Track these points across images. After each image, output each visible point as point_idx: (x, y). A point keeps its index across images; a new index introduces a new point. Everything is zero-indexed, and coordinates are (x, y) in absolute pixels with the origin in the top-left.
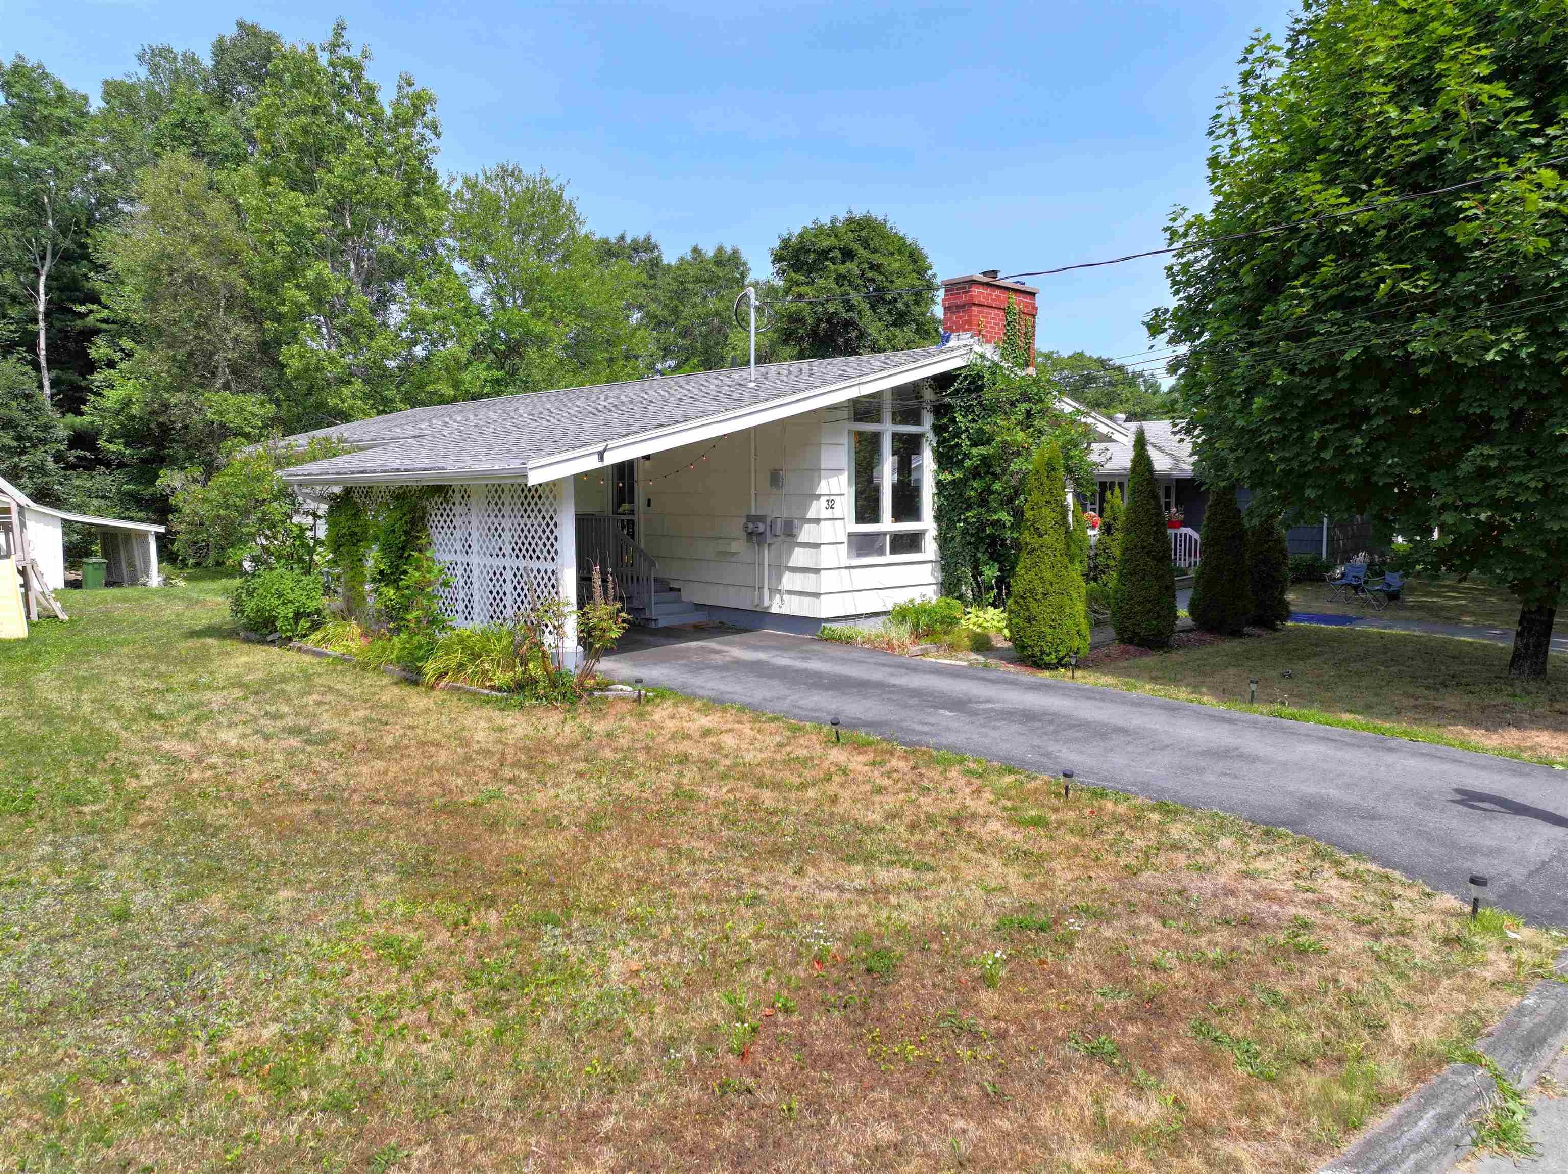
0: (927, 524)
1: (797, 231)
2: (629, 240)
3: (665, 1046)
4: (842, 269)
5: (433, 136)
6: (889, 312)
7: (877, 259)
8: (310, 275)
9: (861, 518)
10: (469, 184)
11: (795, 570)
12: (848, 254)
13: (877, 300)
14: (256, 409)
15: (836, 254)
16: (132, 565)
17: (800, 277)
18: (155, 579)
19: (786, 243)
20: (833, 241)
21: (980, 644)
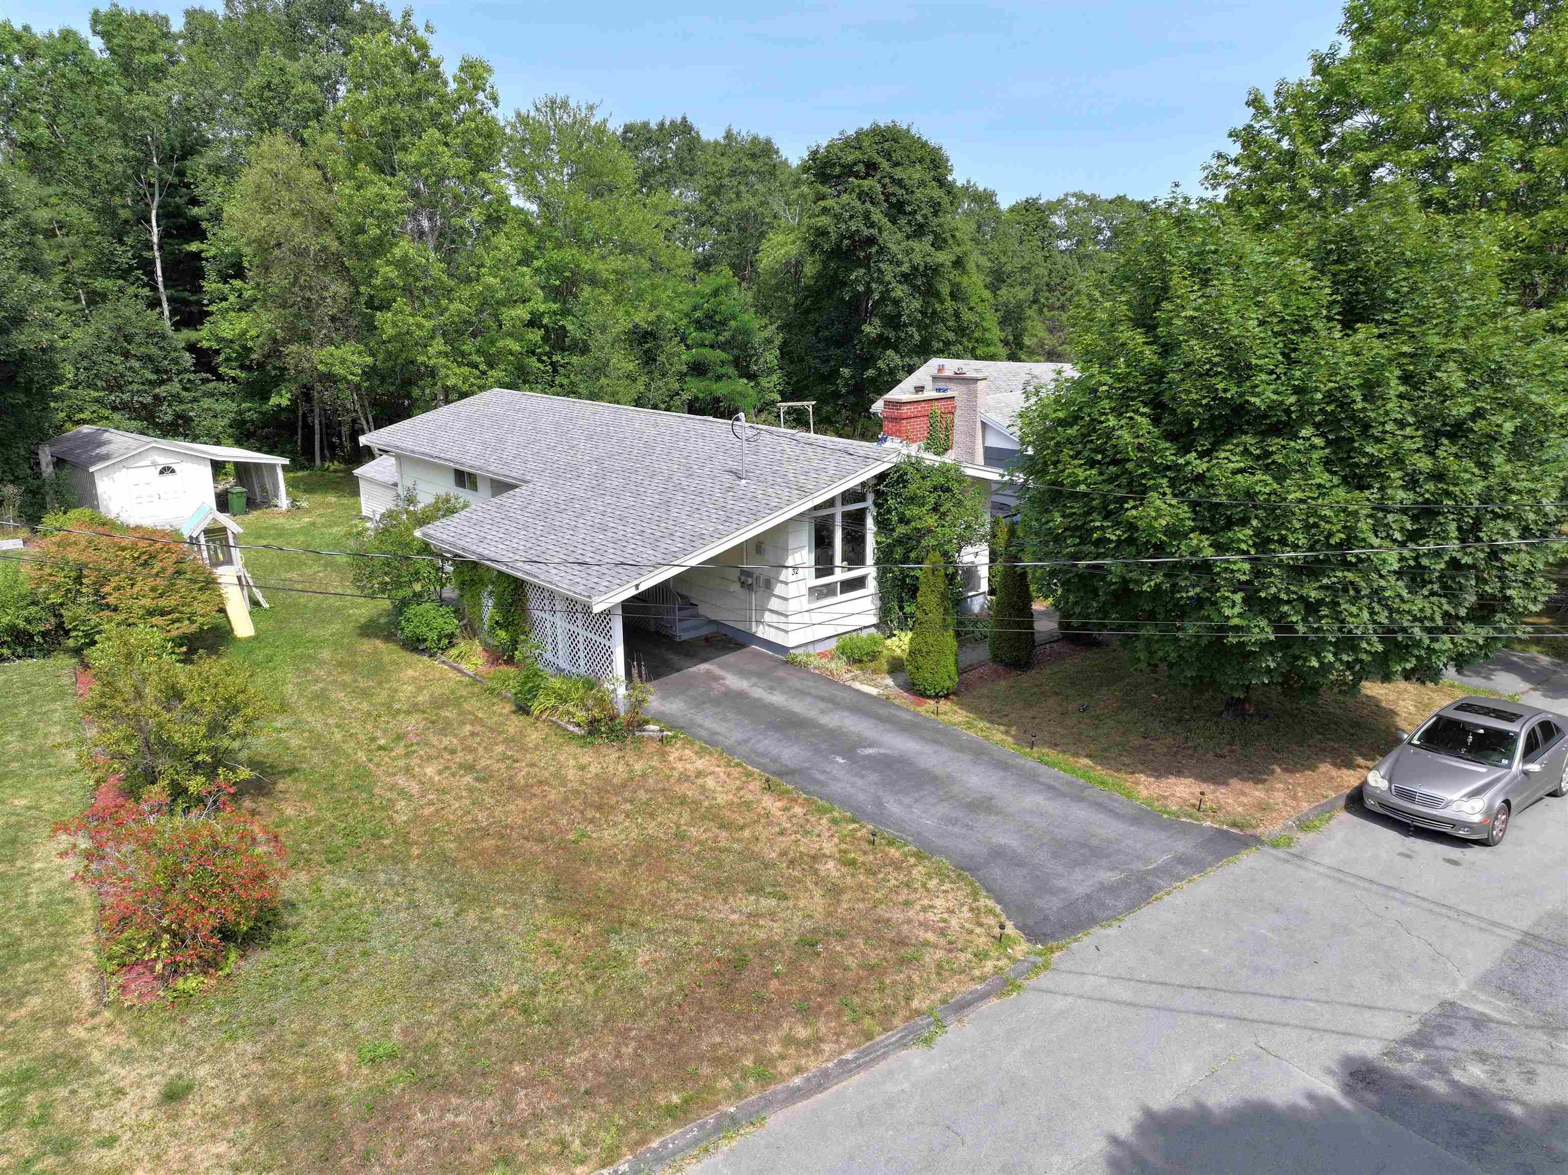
0: (869, 570)
1: (824, 144)
2: (667, 123)
3: (655, 1001)
4: (866, 184)
5: (491, 105)
6: (909, 222)
7: (899, 173)
8: (397, 252)
9: (819, 574)
10: (523, 119)
11: (772, 611)
12: (871, 167)
13: (897, 209)
14: (355, 358)
15: (861, 168)
16: (264, 489)
17: (825, 189)
18: (284, 502)
19: (814, 154)
20: (858, 154)
21: (895, 667)
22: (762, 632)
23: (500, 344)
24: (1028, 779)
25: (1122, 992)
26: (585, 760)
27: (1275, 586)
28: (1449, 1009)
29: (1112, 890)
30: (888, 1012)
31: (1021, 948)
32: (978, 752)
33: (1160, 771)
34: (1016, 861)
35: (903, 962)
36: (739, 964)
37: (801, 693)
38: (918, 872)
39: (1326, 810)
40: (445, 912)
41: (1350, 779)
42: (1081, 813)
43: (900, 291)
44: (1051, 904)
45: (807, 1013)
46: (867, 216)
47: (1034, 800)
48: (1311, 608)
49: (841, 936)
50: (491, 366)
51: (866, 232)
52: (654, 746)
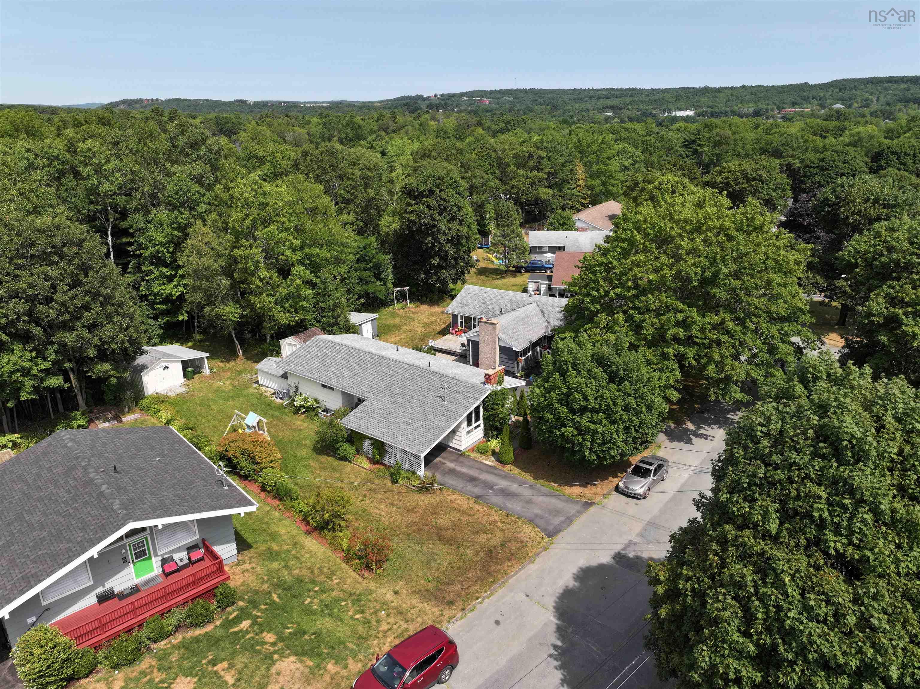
0: (481, 422)
9: (469, 426)
11: (456, 440)
14: (235, 310)
16: (198, 366)
18: (207, 371)
21: (494, 453)
22: (451, 445)
23: (301, 304)
24: (539, 492)
25: (569, 547)
26: (423, 498)
27: (596, 448)
28: (630, 542)
29: (562, 522)
30: (524, 558)
31: (547, 540)
32: (523, 483)
33: (570, 486)
34: (542, 517)
35: (524, 546)
36: (490, 551)
37: (471, 467)
38: (520, 523)
39: (609, 493)
40: (418, 548)
41: (615, 481)
42: (553, 501)
43: (447, 247)
44: (551, 528)
45: (509, 560)
46: (432, 216)
47: (541, 499)
48: (603, 452)
49: (509, 542)
50: (297, 313)
51: (432, 223)
52: (438, 492)
